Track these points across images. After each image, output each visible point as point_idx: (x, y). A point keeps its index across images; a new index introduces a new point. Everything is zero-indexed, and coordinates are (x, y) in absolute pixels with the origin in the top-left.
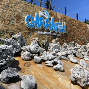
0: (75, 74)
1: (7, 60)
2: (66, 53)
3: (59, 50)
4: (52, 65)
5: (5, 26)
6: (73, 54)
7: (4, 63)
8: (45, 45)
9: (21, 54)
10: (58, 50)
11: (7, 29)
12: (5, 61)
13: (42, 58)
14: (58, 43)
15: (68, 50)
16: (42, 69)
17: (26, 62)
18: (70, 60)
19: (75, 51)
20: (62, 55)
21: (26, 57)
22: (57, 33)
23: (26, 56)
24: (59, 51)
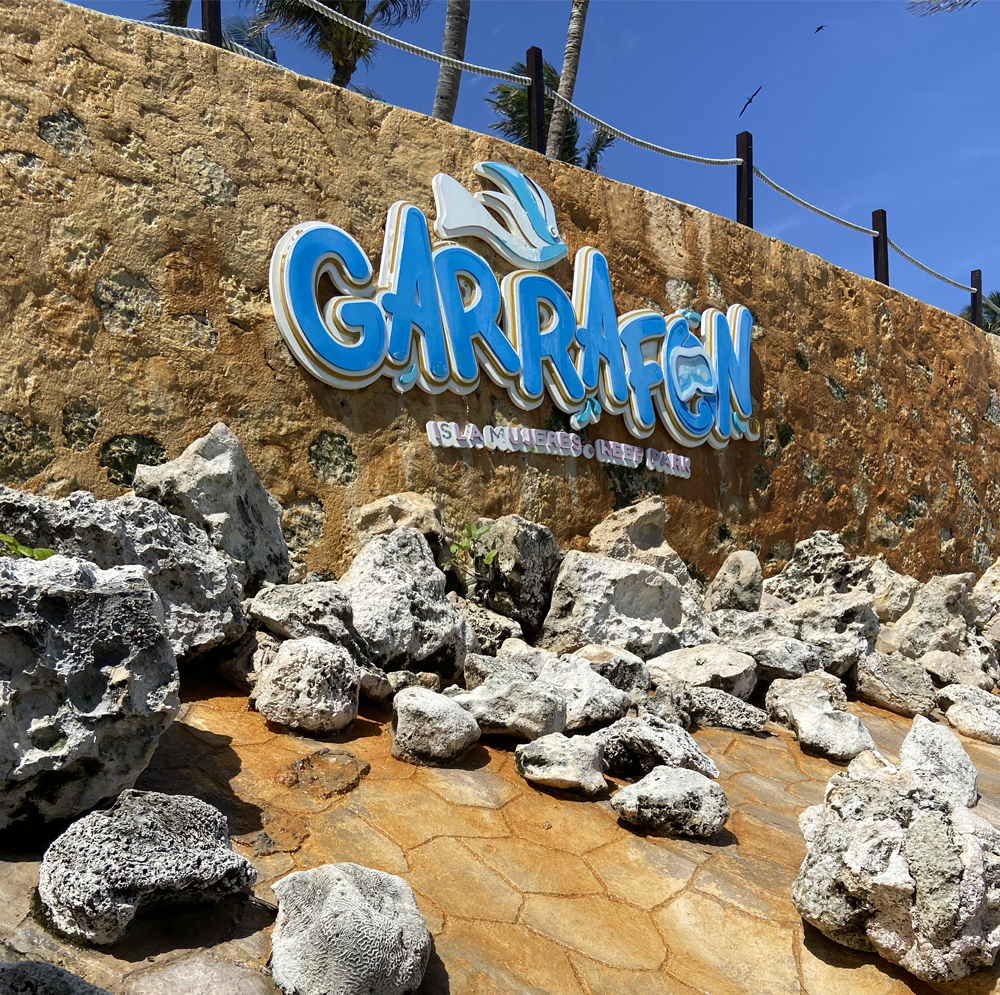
0: (847, 857)
1: (100, 711)
2: (748, 663)
3: (673, 624)
4: (596, 780)
5: (42, 360)
6: (831, 669)
7: (71, 742)
8: (518, 568)
9: (250, 667)
10: (656, 627)
11: (67, 389)
12: (86, 722)
13: (480, 709)
14: (665, 550)
15: (768, 623)
16: (486, 814)
17: (307, 747)
18: (793, 727)
19: (847, 634)
20: (706, 678)
21: (304, 700)
22: (643, 445)
23: (302, 685)
24: (672, 644)
